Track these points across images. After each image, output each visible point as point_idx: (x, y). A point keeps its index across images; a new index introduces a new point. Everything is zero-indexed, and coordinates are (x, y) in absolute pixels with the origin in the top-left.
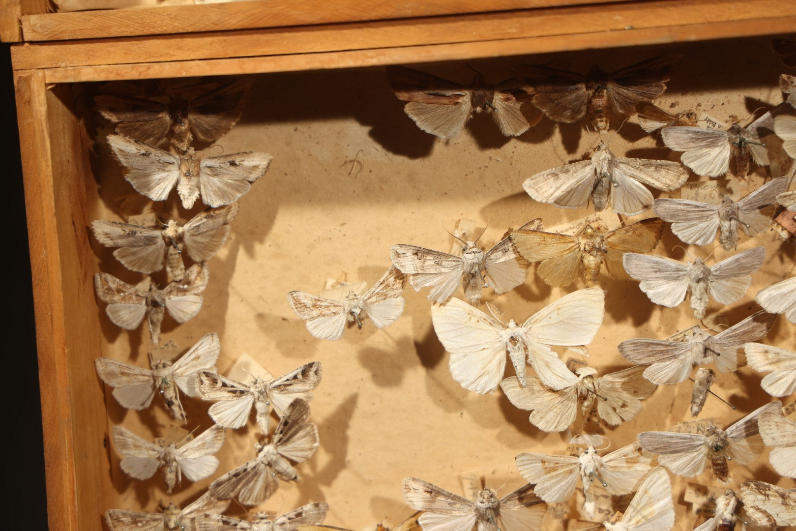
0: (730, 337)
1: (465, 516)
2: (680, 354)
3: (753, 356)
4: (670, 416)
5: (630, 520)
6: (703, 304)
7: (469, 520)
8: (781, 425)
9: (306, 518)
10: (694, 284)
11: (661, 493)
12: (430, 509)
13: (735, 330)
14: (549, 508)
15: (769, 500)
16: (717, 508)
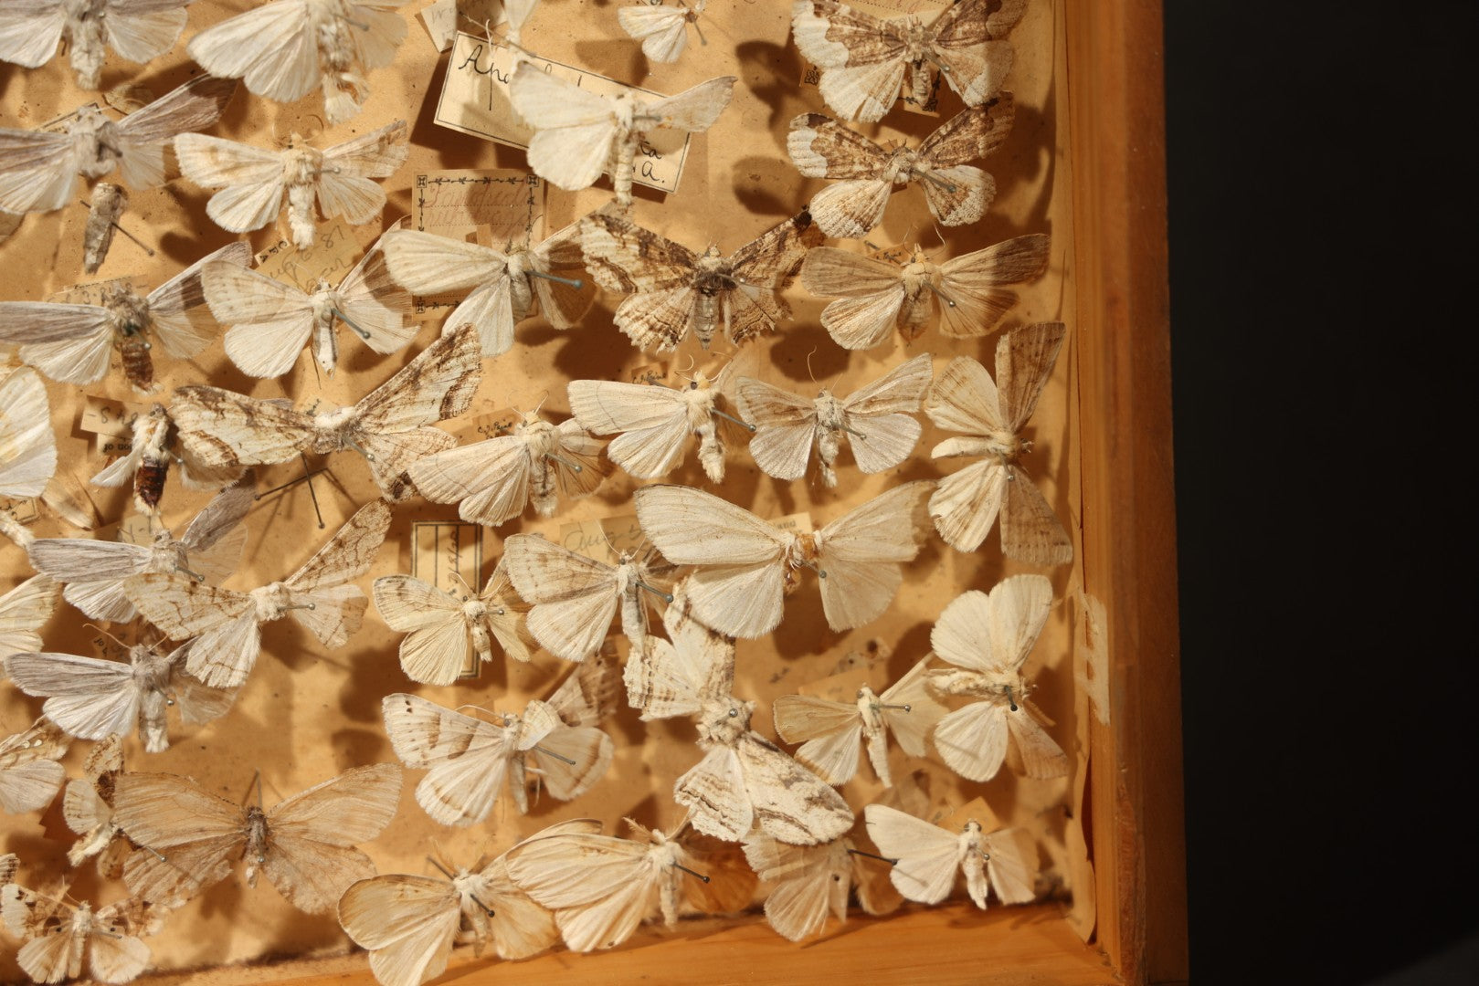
0: (148, 123)
2: (53, 156)
3: (190, 158)
4: (51, 274)
6: (94, 62)
8: (245, 283)
10: (75, 24)
11: (30, 417)
13: (158, 110)
15: (224, 418)
16: (135, 439)
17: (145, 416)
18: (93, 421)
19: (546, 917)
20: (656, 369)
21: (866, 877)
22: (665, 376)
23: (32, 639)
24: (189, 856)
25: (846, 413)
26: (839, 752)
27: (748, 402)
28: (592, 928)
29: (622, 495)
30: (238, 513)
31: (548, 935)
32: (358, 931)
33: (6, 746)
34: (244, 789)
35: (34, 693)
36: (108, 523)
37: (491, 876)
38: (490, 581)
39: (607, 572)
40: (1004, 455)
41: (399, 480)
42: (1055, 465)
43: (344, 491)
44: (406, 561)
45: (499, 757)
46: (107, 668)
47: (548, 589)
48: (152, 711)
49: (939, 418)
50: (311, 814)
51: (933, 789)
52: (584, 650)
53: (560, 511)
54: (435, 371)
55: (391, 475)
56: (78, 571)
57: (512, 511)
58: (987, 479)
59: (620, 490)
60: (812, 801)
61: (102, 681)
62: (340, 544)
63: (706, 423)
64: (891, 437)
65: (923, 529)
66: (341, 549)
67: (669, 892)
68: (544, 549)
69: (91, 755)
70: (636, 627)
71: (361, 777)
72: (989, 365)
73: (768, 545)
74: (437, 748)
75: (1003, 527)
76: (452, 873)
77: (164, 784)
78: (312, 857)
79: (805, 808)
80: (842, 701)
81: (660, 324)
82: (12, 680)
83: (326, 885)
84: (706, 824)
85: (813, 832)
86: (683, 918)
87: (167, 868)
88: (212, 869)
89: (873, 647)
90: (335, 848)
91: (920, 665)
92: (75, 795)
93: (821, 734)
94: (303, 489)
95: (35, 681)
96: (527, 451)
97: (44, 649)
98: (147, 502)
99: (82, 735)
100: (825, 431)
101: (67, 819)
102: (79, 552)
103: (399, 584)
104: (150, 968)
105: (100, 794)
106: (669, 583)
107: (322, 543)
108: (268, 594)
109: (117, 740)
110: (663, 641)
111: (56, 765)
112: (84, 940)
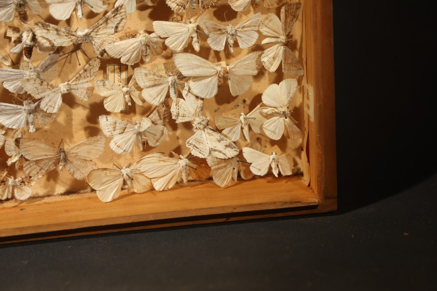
15: (49, 32)
16: (23, 38)
17: (26, 32)
18: (10, 33)
19: (149, 181)
20: (179, 18)
21: (243, 168)
22: (182, 20)
24: (43, 163)
25: (236, 31)
26: (234, 132)
27: (207, 27)
28: (162, 184)
29: (169, 57)
30: (54, 61)
31: (149, 186)
32: (93, 185)
34: (58, 144)
36: (16, 64)
37: (132, 169)
38: (130, 81)
39: (165, 79)
40: (283, 43)
41: (102, 51)
42: (298, 46)
43: (86, 55)
44: (105, 76)
45: (134, 134)
46: (17, 107)
47: (148, 84)
48: (30, 120)
49: (264, 32)
50: (78, 150)
51: (262, 143)
52: (159, 102)
53: (151, 61)
54: (113, 18)
55: (100, 50)
56: (7, 78)
57: (136, 61)
58: (278, 50)
59: (169, 55)
60: (227, 146)
61: (15, 111)
62: (85, 71)
63: (194, 34)
64: (250, 38)
65: (259, 66)
66: (86, 72)
67: (185, 173)
68: (146, 72)
69: (13, 133)
70: (174, 95)
71: (93, 140)
72: (279, 15)
73: (213, 70)
74: (115, 131)
75: (283, 64)
76: (121, 168)
77: (35, 142)
78: (79, 163)
79: (225, 148)
80: (235, 117)
81: (180, 4)
83: (83, 171)
84: (195, 153)
85: (227, 155)
86: (189, 181)
87: (36, 166)
88: (50, 167)
89: (244, 101)
90: (86, 160)
91: (259, 106)
92: (8, 145)
93: (229, 126)
94: (74, 55)
96: (141, 42)
98: (27, 57)
99: (10, 127)
100: (230, 36)
101: (6, 152)
102: (7, 73)
103: (103, 82)
104: (32, 196)
105: (16, 145)
106: (184, 82)
107: (80, 70)
108: (64, 85)
109: (20, 128)
110: (182, 100)
111: (2, 136)
112: (12, 187)
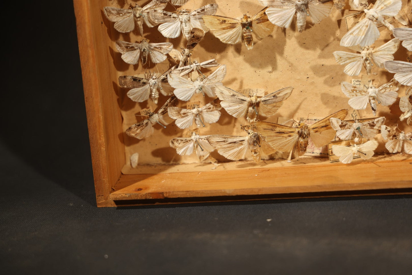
1: (290, 9)
5: (378, 7)
7: (292, 11)
9: (206, 12)
12: (271, 6)
14: (335, 3)
23: (391, 57)
33: (383, 87)
35: (392, 72)
56: (406, 37)
69: (407, 90)
82: (386, 68)
95: (392, 69)
97: (394, 60)
99: (405, 84)
101: (400, 108)
102: (407, 32)
105: (409, 101)
111: (396, 93)
112: (403, 142)
